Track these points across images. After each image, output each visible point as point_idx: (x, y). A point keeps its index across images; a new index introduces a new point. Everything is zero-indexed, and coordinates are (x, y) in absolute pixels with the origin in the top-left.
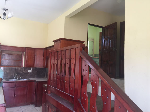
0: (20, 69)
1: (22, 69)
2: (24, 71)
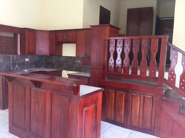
0: (15, 56)
1: (18, 57)
2: (20, 60)
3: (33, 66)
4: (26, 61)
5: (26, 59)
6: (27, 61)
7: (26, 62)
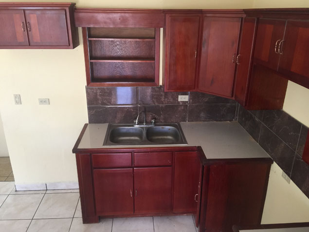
3: (202, 115)
4: (179, 102)
5: (180, 97)
6: (183, 102)
7: (181, 104)
